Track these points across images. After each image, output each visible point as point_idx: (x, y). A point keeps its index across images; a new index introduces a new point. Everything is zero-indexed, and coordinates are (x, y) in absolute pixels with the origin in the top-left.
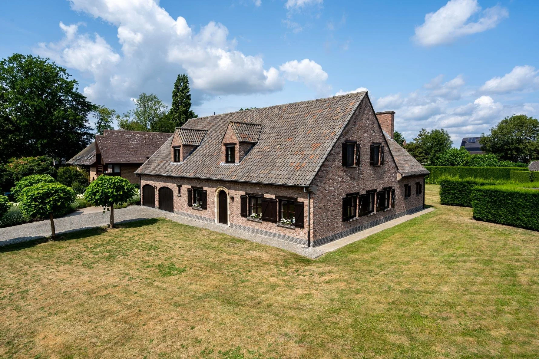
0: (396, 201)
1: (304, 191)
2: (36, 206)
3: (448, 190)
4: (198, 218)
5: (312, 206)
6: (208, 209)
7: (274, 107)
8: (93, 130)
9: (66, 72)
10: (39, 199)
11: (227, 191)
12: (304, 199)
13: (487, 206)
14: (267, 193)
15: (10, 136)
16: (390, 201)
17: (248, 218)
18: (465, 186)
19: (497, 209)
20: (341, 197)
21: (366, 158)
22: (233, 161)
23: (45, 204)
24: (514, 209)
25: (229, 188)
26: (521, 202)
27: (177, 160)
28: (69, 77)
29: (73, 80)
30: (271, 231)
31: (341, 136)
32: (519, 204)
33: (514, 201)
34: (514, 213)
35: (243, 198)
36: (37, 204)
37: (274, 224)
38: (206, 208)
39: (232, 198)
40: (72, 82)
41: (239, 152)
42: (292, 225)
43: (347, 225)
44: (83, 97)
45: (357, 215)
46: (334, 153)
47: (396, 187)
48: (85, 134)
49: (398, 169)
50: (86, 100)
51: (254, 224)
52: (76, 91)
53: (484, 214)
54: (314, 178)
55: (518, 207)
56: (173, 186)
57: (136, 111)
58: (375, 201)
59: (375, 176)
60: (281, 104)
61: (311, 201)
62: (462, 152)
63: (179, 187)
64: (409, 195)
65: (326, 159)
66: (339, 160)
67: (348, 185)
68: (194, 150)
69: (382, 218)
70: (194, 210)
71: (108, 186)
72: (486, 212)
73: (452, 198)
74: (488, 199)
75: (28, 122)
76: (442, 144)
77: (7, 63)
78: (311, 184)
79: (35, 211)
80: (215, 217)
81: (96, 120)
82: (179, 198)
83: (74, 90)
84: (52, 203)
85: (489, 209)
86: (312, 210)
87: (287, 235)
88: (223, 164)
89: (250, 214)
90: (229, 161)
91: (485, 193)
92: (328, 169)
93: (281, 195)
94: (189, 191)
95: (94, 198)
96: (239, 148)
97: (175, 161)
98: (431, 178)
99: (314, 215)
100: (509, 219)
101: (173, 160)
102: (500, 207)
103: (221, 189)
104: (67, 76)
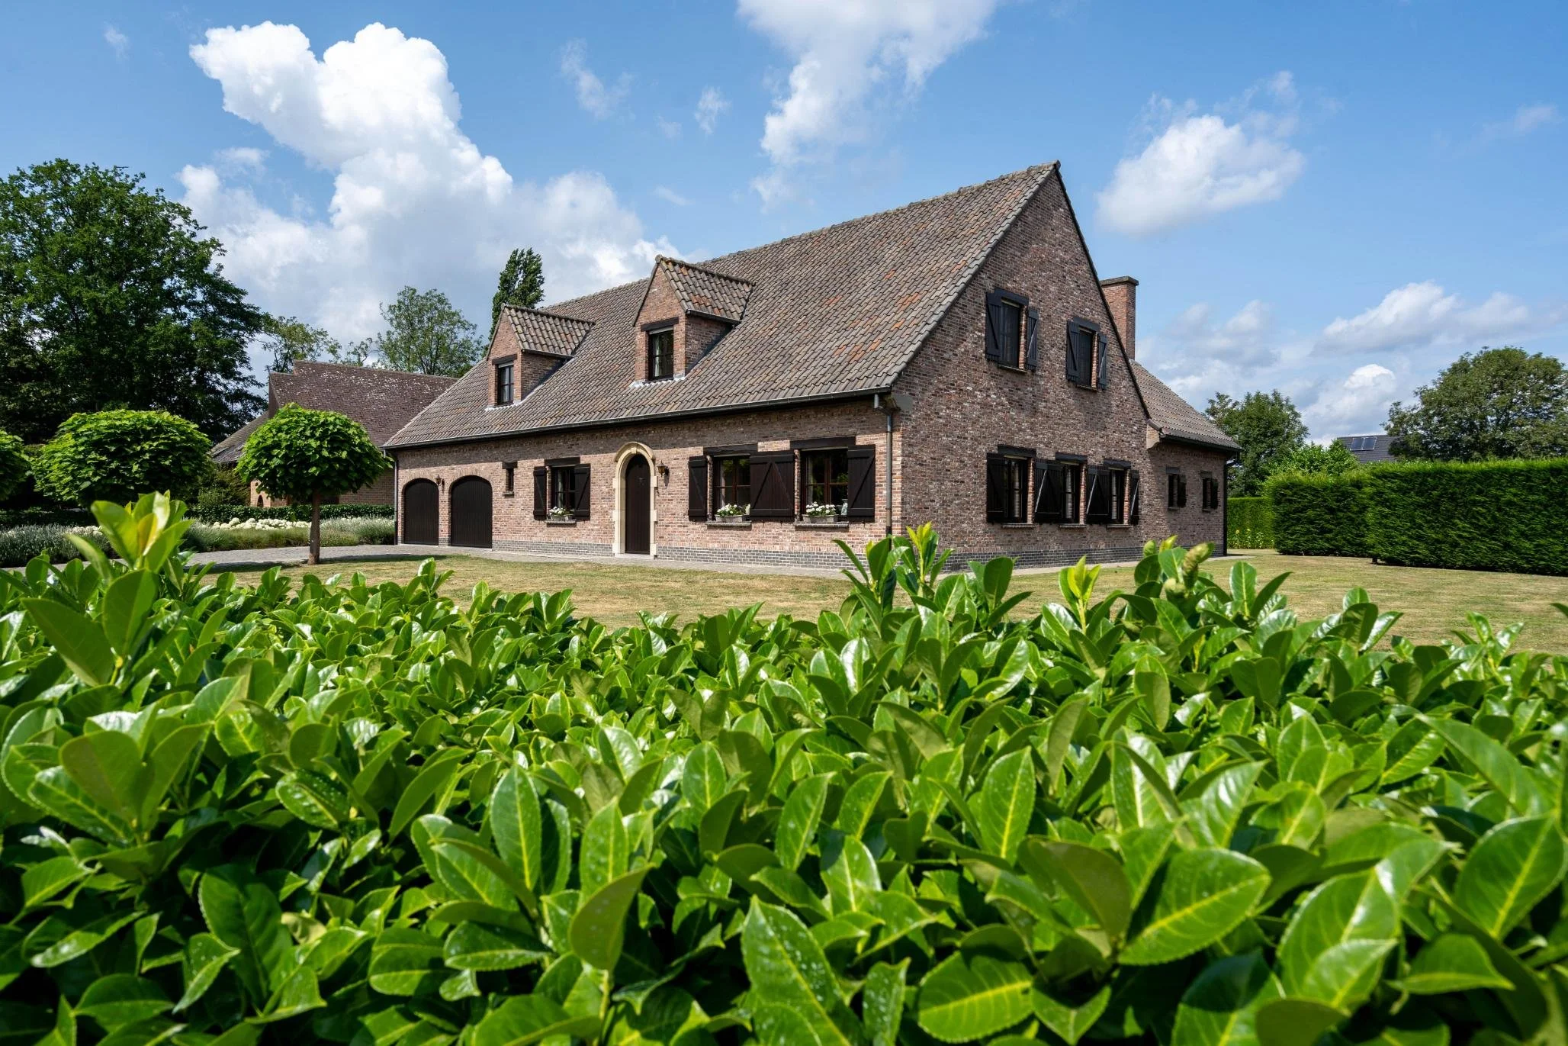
0: (1144, 511)
1: (876, 405)
2: (99, 465)
3: (1296, 511)
4: (563, 548)
5: (897, 451)
6: (594, 517)
7: (786, 242)
8: (260, 385)
9: (192, 217)
10: (111, 443)
11: (648, 453)
12: (874, 436)
13: (1412, 521)
14: (766, 438)
15: (25, 388)
16: (1126, 504)
17: (710, 522)
18: (1345, 495)
19: (1444, 526)
20: (983, 449)
21: (1055, 357)
22: (667, 373)
23: (125, 459)
24: (1494, 518)
25: (654, 446)
26: (1515, 495)
27: (506, 399)
28: (198, 232)
29: (208, 240)
30: (778, 548)
31: (981, 268)
32: (1510, 503)
33: (1493, 496)
34: (1492, 531)
35: (695, 465)
36: (104, 458)
37: (785, 525)
38: (586, 517)
39: (665, 471)
40: (208, 246)
41: (687, 342)
42: (840, 519)
43: (1002, 536)
44: (237, 291)
45: (1030, 517)
46: (962, 315)
47: (1143, 466)
48: (239, 396)
49: (1147, 415)
50: (245, 301)
51: (726, 536)
52: (216, 275)
53: (1404, 543)
54: (904, 370)
55: (1506, 513)
56: (491, 470)
57: (385, 338)
58: (1082, 490)
59: (1082, 416)
60: (807, 230)
61: (897, 436)
62: (1336, 454)
63: (510, 468)
64: (1182, 502)
65: (939, 323)
66: (974, 341)
67: (1001, 419)
68: (555, 369)
69: (1103, 546)
70: (552, 529)
71: (308, 433)
72: (1410, 537)
73: (1309, 532)
74: (1417, 499)
75: (78, 348)
76: (1276, 434)
77: (27, 183)
78: (894, 382)
79: (96, 479)
80: (612, 538)
81: (270, 358)
82: (508, 501)
83: (210, 270)
84: (147, 456)
85: (1420, 527)
86: (898, 463)
87: (824, 550)
88: (638, 385)
89: (716, 506)
90: (657, 374)
91: (1406, 481)
92: (946, 356)
93: (809, 435)
94: (539, 474)
95: (267, 466)
96: (687, 330)
97: (499, 401)
98: (1243, 532)
99: (905, 479)
100: (1477, 550)
101: (493, 398)
102: (1452, 517)
103: (634, 450)
104: (192, 229)
